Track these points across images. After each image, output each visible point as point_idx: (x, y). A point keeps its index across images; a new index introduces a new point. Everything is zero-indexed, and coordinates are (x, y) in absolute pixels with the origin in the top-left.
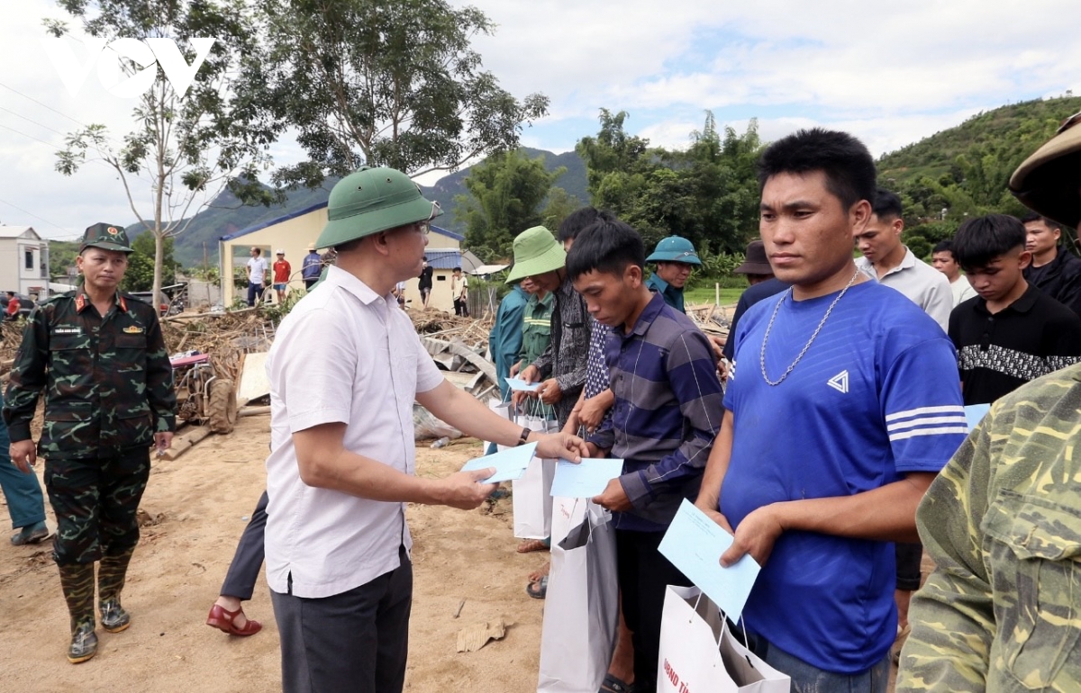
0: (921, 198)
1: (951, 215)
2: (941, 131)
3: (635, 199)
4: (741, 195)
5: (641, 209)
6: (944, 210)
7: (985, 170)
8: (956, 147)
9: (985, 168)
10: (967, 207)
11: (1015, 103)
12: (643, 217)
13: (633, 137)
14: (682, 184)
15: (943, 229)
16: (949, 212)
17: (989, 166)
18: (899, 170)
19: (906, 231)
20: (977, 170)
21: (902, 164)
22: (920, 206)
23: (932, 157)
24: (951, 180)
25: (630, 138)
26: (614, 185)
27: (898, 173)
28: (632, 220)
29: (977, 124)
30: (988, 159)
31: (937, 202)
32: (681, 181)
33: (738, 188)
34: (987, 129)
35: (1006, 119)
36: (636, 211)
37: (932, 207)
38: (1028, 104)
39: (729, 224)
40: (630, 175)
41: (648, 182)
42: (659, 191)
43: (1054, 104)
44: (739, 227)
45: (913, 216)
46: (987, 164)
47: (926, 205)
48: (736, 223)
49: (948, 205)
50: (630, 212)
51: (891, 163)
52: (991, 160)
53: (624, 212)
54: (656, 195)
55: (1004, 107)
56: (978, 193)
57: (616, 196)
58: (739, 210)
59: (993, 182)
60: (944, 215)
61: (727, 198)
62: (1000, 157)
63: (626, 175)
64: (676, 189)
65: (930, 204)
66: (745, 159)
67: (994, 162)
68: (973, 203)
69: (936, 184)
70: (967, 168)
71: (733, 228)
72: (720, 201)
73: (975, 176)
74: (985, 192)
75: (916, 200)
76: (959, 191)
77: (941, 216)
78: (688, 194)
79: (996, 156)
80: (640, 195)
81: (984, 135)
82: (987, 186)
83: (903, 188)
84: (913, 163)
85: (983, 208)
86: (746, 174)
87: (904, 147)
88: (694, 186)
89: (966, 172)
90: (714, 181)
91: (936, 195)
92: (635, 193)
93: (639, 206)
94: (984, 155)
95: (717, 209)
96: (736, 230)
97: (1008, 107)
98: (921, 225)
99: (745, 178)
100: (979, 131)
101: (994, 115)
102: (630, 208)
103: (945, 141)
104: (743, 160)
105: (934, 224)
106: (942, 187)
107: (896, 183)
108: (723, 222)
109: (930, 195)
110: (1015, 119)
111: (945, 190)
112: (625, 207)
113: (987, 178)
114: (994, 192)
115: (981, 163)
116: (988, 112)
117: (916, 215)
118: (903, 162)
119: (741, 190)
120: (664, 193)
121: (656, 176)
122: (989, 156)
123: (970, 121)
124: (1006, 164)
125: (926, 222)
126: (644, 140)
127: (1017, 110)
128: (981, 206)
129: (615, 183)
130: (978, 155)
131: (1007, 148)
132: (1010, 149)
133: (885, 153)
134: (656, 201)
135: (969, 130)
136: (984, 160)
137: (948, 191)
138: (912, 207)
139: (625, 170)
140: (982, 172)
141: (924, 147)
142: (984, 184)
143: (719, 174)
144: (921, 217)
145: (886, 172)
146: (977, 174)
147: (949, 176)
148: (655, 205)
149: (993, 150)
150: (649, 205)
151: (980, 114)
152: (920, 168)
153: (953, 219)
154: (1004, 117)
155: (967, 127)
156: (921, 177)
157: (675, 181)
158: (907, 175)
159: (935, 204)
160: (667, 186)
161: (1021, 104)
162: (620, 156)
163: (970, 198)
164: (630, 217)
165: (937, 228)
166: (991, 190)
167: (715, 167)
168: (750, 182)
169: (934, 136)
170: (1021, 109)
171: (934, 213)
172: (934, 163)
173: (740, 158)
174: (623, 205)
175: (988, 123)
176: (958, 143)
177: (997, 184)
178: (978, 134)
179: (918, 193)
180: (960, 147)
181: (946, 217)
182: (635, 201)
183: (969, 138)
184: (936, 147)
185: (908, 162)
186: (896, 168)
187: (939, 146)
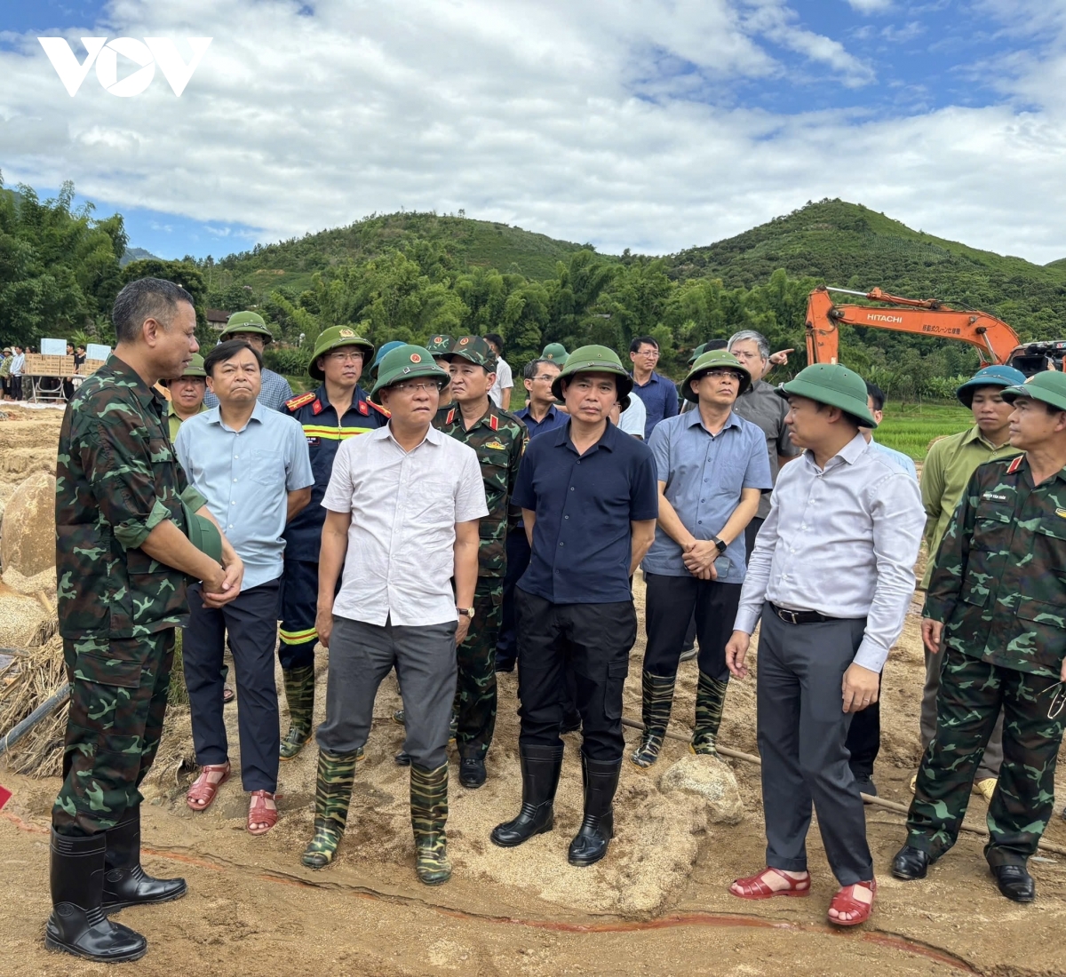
0: (280, 316)
4: (44, 283)
6: (302, 335)
8: (342, 255)
16: (307, 338)
17: (337, 292)
18: (274, 271)
21: (278, 265)
22: (276, 326)
23: (314, 262)
27: (274, 275)
30: (336, 285)
33: (41, 273)
34: (376, 239)
35: (397, 231)
37: (289, 329)
38: (421, 216)
39: (25, 319)
43: (445, 223)
44: (38, 325)
48: (36, 319)
52: (340, 286)
55: (397, 214)
58: (40, 302)
59: (341, 310)
60: (301, 341)
61: (24, 284)
66: (53, 235)
67: (343, 289)
71: (31, 324)
72: (14, 287)
73: (327, 301)
77: (298, 342)
79: (348, 283)
81: (371, 246)
83: (261, 301)
84: (291, 266)
86: (53, 256)
89: (318, 295)
90: (9, 259)
95: (9, 297)
96: (35, 328)
99: (52, 260)
100: (368, 238)
101: (386, 221)
103: (330, 245)
104: (51, 236)
108: (17, 315)
110: (406, 232)
113: (336, 306)
118: (279, 261)
119: (44, 276)
122: (338, 281)
137: (298, 314)
141: (307, 245)
143: (16, 250)
145: (259, 271)
146: (329, 298)
153: (306, 347)
154: (397, 227)
166: (339, 319)
167: (11, 240)
168: (57, 267)
171: (291, 337)
173: (46, 232)
175: (378, 230)
176: (345, 249)
177: (344, 314)
178: (367, 243)
183: (357, 247)
184: (320, 250)
185: (287, 263)
186: (271, 268)
187: (324, 249)
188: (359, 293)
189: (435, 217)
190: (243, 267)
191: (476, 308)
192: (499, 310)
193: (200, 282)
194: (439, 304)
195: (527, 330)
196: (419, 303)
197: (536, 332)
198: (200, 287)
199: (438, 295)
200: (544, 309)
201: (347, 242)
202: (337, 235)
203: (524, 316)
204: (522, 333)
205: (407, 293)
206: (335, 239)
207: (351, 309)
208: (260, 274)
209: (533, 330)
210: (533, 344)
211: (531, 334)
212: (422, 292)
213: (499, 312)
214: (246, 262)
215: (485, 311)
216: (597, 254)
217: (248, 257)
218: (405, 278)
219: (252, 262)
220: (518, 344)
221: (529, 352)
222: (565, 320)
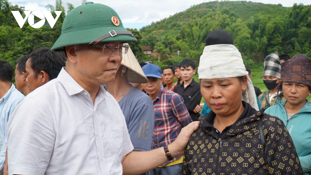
0: (168, 46)
1: (181, 54)
2: (178, 13)
3: (16, 42)
5: (20, 48)
6: (179, 51)
7: (194, 33)
8: (184, 21)
9: (194, 32)
10: (188, 51)
11: (208, 2)
12: (21, 53)
13: (14, 5)
14: (44, 35)
15: (178, 61)
16: (181, 52)
17: (195, 32)
18: (160, 31)
19: (162, 62)
20: (191, 33)
21: (161, 28)
22: (168, 49)
23: (174, 25)
24: (181, 37)
25: (12, 6)
26: (3, 34)
27: (160, 32)
28: (14, 55)
29: (192, 10)
30: (195, 28)
31: (175, 48)
32: (44, 33)
34: (196, 14)
35: (205, 9)
36: (17, 49)
37: (173, 50)
38: (212, 2)
40: (13, 27)
41: (24, 32)
42: (31, 38)
43: (222, 4)
45: (165, 54)
46: (194, 31)
47: (170, 49)
49: (180, 50)
50: (13, 50)
51: (156, 27)
52: (196, 29)
53: (9, 50)
54: (29, 40)
55: (203, 3)
56: (191, 44)
57: (4, 40)
59: (197, 39)
60: (178, 54)
62: (200, 28)
63: (10, 28)
64: (41, 38)
65: (172, 48)
67: (197, 30)
68: (189, 49)
69: (174, 40)
70: (186, 32)
73: (190, 36)
74: (194, 44)
75: (166, 47)
76: (184, 43)
77: (177, 54)
78: (48, 40)
79: (198, 27)
80: (19, 40)
81: (195, 16)
82: (195, 41)
83: (161, 40)
84: (166, 28)
85: (193, 52)
87: (162, 19)
88: (51, 36)
89: (186, 34)
91: (175, 45)
92: (16, 38)
93: (19, 47)
94: (193, 26)
97: (205, 3)
98: (168, 59)
100: (193, 13)
101: (200, 6)
102: (13, 47)
103: (179, 18)
105: (174, 59)
106: (176, 41)
107: (157, 38)
109: (172, 44)
110: (208, 9)
111: (178, 42)
112: (10, 47)
113: (195, 37)
114: (198, 44)
115: (192, 29)
116: (197, 5)
117: (166, 54)
118: (161, 27)
120: (34, 40)
121: (28, 29)
122: (195, 27)
123: (190, 8)
124: (202, 31)
125: (171, 57)
126: (21, 7)
127: (209, 5)
128: (193, 50)
129: (4, 32)
130: (191, 26)
131: (202, 23)
132: (203, 24)
133: (153, 22)
134: (29, 44)
135: (189, 13)
136: (193, 28)
137: (179, 43)
138: (164, 50)
139: (10, 25)
140: (192, 34)
141: (171, 20)
142: (193, 40)
144: (169, 55)
145: (154, 31)
146: (191, 35)
147: (180, 35)
148: (28, 46)
149: (197, 24)
150: (24, 46)
151: (194, 5)
152: (169, 30)
153: (182, 56)
154: (204, 8)
155: (188, 11)
156: (168, 35)
157: (40, 33)
158: (163, 34)
159: (174, 49)
160: (35, 35)
161: (210, 3)
162: (7, 16)
163: (188, 46)
164: (13, 53)
165: (175, 60)
166: (196, 43)
169: (175, 15)
170: (210, 4)
171: (174, 53)
172: (175, 28)
174: (9, 45)
175: (197, 10)
176: (185, 19)
177: (199, 40)
178: (193, 15)
179: (167, 43)
180: (186, 21)
181: (179, 55)
182: (16, 45)
183: (189, 17)
184: (176, 20)
185: (164, 27)
186: (158, 30)
187: (177, 20)
188: (204, 30)
189: (218, 2)
190: (148, 31)
191: (254, 31)
192: (263, 30)
193: (139, 35)
194: (239, 30)
195: (275, 37)
196: (231, 30)
197: (279, 37)
198: (139, 37)
199: (239, 26)
200: (282, 28)
201: (185, 16)
202: (181, 14)
203: (274, 32)
204: (273, 39)
205: (225, 27)
206: (181, 15)
207: (201, 38)
208: (155, 33)
209: (278, 37)
210: (278, 43)
211: (277, 39)
212: (231, 26)
213: (263, 31)
214: (149, 29)
215: (258, 32)
216: (284, 7)
217: (149, 27)
218: (223, 21)
219: (151, 29)
220: (272, 44)
221: (277, 47)
222: (290, 31)
